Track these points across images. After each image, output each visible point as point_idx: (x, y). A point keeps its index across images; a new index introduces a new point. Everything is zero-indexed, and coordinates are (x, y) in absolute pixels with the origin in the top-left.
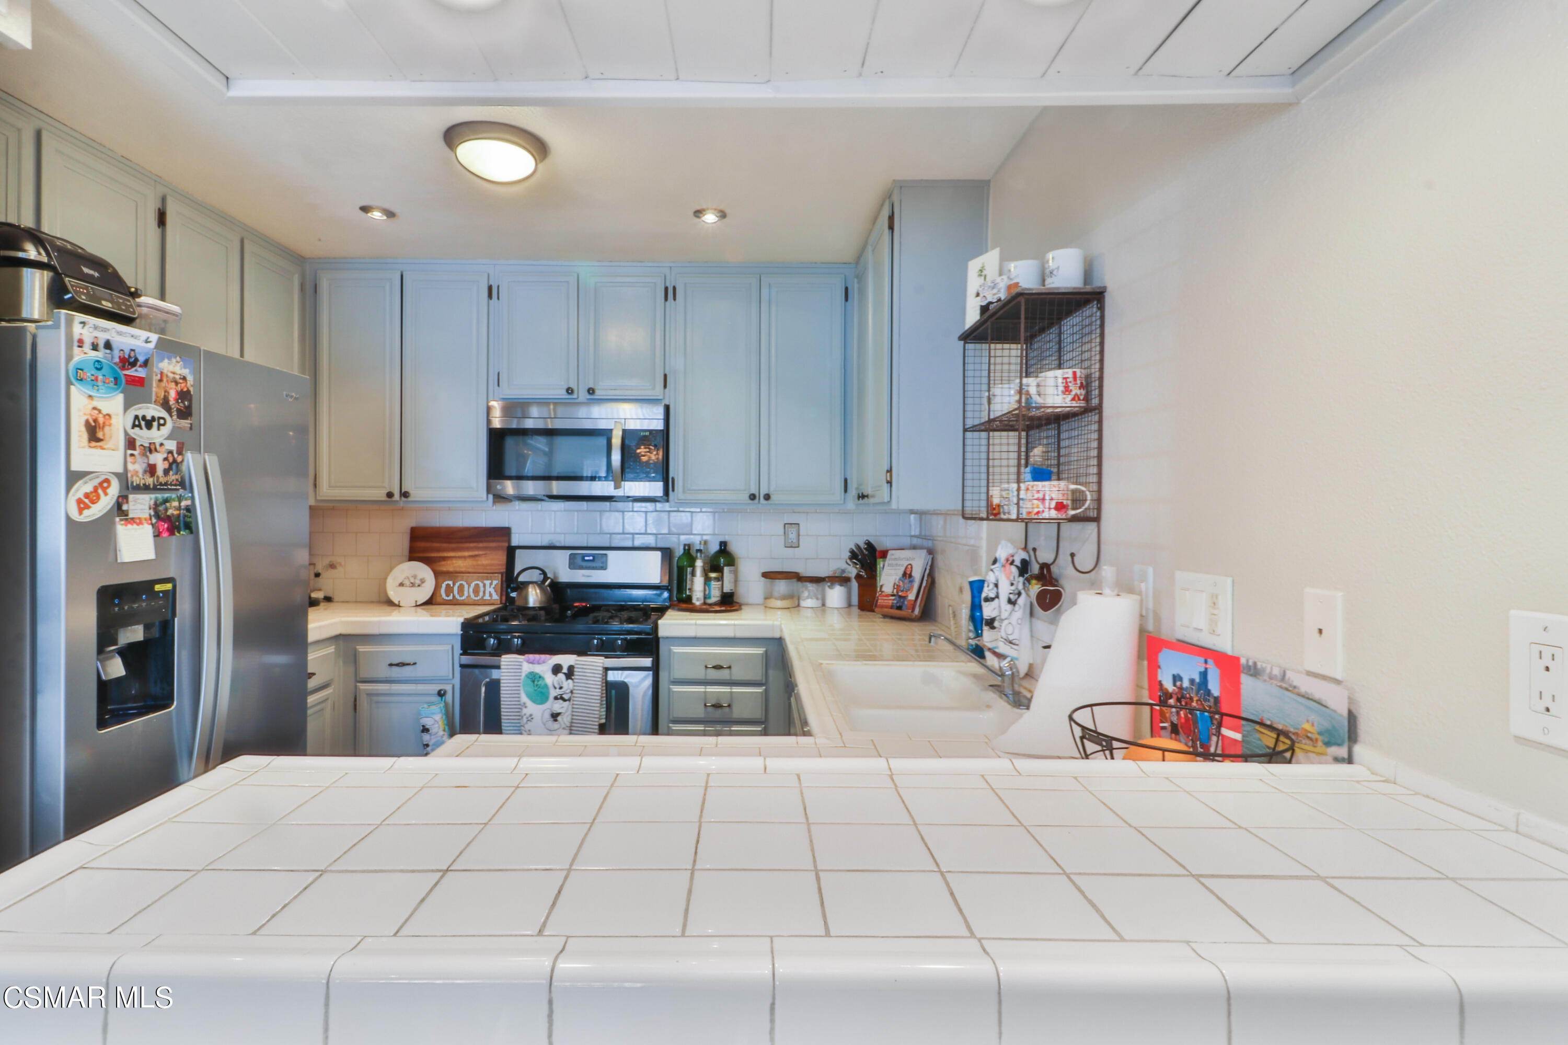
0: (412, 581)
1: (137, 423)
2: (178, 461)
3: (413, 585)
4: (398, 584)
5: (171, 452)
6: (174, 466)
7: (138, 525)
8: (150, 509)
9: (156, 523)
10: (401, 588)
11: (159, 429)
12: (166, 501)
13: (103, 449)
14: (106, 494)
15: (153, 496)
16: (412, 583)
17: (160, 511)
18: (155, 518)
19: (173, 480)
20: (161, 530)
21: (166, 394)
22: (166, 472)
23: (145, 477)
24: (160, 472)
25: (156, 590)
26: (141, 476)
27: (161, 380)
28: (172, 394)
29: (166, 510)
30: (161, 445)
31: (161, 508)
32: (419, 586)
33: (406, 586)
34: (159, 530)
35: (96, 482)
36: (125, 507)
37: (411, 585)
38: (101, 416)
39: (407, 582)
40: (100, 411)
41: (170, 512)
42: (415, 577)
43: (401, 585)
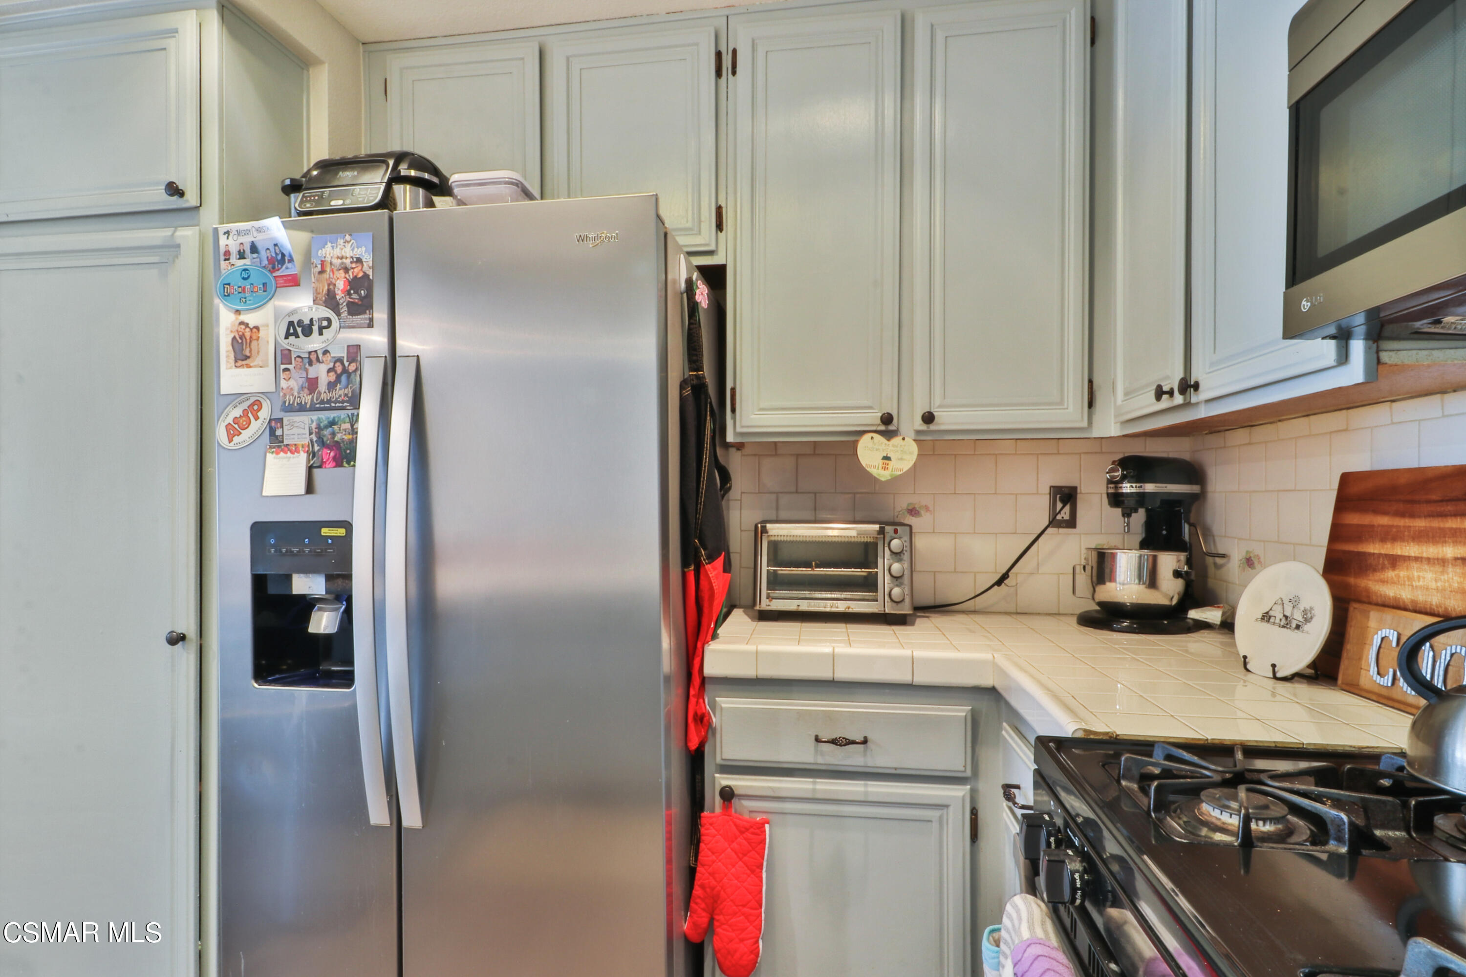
0: (1288, 614)
1: (292, 331)
2: (350, 371)
3: (1287, 622)
4: (1260, 617)
5: (340, 360)
6: (344, 378)
7: (292, 453)
8: (311, 434)
9: (319, 450)
10: (1265, 625)
11: (321, 334)
12: (332, 423)
13: (250, 367)
14: (257, 418)
15: (315, 418)
16: (1286, 617)
17: (325, 436)
18: (318, 446)
19: (340, 396)
20: (324, 460)
21: (331, 287)
22: (331, 386)
23: (301, 395)
24: (322, 386)
25: (323, 534)
26: (296, 394)
27: (323, 271)
28: (340, 285)
29: (334, 434)
30: (326, 352)
31: (327, 432)
32: (1298, 627)
33: (1274, 623)
34: (323, 459)
35: (245, 405)
36: (279, 432)
37: (1283, 622)
38: (248, 330)
39: (1277, 614)
40: (247, 325)
41: (337, 438)
42: (1295, 602)
43: (1266, 617)
